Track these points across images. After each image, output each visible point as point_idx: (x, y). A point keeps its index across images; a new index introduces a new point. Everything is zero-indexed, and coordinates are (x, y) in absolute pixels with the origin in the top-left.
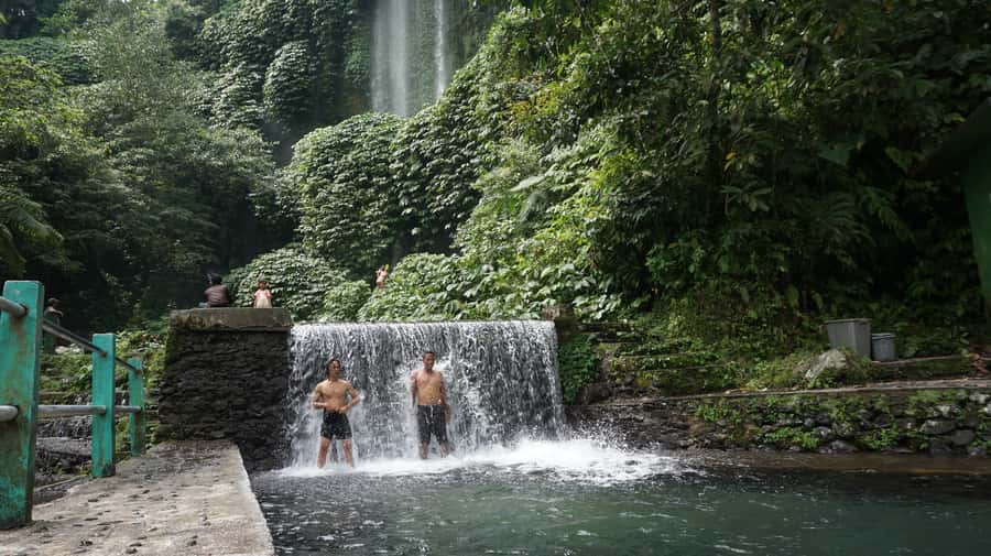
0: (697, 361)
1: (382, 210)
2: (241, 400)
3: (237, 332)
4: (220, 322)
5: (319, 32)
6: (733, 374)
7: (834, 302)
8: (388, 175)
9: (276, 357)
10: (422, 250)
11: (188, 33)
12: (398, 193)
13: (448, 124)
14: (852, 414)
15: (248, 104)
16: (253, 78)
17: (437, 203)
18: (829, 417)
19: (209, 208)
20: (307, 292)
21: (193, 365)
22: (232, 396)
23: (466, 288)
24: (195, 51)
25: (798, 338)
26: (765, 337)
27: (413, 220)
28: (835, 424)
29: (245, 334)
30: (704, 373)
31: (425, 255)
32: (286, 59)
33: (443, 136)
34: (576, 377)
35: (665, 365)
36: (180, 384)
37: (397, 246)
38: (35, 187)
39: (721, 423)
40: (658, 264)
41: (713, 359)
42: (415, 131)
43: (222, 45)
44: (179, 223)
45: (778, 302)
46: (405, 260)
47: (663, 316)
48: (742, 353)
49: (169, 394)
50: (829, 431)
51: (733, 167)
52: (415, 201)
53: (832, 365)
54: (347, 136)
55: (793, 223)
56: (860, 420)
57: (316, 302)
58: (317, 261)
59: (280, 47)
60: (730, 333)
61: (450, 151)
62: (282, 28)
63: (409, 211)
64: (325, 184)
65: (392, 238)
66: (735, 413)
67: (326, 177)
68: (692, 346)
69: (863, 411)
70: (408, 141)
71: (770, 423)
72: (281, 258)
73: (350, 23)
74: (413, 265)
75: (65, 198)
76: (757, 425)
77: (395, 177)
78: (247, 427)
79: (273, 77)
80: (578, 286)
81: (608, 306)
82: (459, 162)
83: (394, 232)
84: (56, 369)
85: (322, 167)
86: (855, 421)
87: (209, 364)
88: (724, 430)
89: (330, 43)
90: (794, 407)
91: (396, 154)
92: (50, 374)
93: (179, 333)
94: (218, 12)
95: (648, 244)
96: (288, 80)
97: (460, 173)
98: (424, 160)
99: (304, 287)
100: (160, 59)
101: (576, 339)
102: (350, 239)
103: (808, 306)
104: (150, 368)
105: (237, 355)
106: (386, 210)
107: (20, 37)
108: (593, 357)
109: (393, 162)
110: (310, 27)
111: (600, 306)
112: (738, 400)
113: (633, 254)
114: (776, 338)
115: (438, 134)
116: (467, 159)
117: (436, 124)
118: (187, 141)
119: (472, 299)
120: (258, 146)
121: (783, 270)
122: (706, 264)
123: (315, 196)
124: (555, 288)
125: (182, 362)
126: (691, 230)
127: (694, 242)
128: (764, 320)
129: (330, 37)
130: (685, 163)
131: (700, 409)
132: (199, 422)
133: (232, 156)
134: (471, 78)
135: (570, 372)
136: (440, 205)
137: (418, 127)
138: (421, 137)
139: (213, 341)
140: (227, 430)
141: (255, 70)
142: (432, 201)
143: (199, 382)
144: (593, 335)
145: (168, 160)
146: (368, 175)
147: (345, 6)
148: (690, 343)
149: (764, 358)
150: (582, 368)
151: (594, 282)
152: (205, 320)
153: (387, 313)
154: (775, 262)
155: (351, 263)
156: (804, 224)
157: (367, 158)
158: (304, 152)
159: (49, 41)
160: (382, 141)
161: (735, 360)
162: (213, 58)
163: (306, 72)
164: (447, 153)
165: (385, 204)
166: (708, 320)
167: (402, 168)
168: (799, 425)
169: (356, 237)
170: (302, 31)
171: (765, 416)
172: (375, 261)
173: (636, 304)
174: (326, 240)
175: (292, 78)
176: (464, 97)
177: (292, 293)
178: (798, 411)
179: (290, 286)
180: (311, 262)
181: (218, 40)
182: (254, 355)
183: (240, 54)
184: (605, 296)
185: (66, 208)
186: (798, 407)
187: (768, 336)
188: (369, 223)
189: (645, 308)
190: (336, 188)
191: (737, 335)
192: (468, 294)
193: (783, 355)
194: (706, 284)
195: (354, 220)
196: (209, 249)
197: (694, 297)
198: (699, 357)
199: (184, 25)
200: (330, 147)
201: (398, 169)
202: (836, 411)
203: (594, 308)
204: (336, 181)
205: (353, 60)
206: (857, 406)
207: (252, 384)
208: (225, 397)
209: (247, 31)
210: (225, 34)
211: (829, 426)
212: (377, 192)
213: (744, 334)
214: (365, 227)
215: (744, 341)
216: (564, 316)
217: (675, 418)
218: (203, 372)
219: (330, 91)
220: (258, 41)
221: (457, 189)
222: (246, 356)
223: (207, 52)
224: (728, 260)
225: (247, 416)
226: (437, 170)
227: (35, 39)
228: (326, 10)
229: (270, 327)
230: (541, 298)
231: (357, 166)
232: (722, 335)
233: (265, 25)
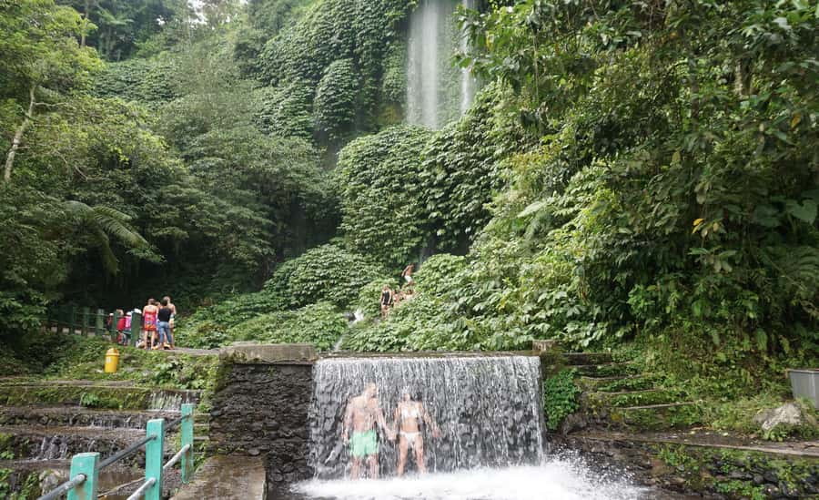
0: (668, 397)
1: (412, 213)
2: (274, 422)
3: (272, 365)
4: (258, 356)
5: (362, 52)
6: (701, 412)
7: (801, 346)
8: (417, 182)
9: (303, 387)
10: (444, 251)
11: (253, 53)
12: (426, 197)
13: (470, 140)
14: (798, 476)
15: (300, 115)
16: (306, 92)
17: (458, 209)
18: (776, 476)
19: (267, 207)
20: (346, 284)
21: (237, 392)
22: (267, 419)
23: (476, 301)
24: (259, 68)
25: (764, 380)
26: (733, 377)
27: (439, 223)
28: (781, 484)
29: (278, 366)
30: (673, 412)
31: (447, 256)
32: (332, 76)
33: (465, 151)
34: (559, 407)
35: (637, 402)
36: (226, 408)
37: (425, 245)
38: (128, 193)
39: (681, 468)
40: (638, 303)
41: (684, 395)
42: (440, 144)
43: (280, 63)
44: (242, 221)
45: (747, 345)
46: (430, 259)
47: (642, 347)
48: (711, 392)
49: (218, 416)
50: (776, 489)
51: (699, 232)
52: (440, 206)
53: (786, 420)
54: (383, 146)
55: (763, 272)
56: (804, 484)
57: (353, 295)
58: (355, 256)
59: (328, 65)
60: (700, 372)
61: (470, 164)
62: (330, 49)
63: (434, 214)
64: (364, 188)
65: (421, 237)
66: (693, 461)
67: (365, 182)
68: (666, 381)
69: (806, 474)
70: (435, 153)
71: (723, 474)
72: (325, 253)
73: (388, 43)
74: (436, 265)
75: (151, 202)
76: (712, 474)
77: (423, 184)
78: (277, 446)
79: (323, 91)
80: (569, 314)
81: (595, 334)
82: (478, 175)
83: (422, 232)
84: (138, 361)
85: (362, 174)
86: (799, 482)
87: (249, 392)
88: (683, 475)
89: (371, 60)
90: (745, 462)
91: (424, 164)
92: (134, 365)
93: (226, 366)
94: (278, 34)
95: (630, 284)
96: (334, 94)
97: (479, 184)
98: (449, 171)
99: (343, 280)
100: (229, 79)
101: (560, 373)
102: (385, 237)
103: (775, 349)
104: (209, 372)
105: (272, 384)
106: (415, 213)
107: (122, 59)
108: (574, 390)
109: (422, 170)
110: (353, 47)
111: (588, 333)
112: (696, 449)
113: (617, 289)
114: (743, 379)
115: (461, 149)
116: (486, 172)
117: (459, 139)
118: (250, 150)
119: (480, 312)
120: (309, 153)
121: (752, 316)
122: (681, 305)
123: (355, 199)
124: (549, 313)
125: (228, 389)
126: (669, 273)
127: (671, 286)
128: (732, 362)
129: (370, 56)
130: (658, 224)
131: (662, 453)
132: (240, 440)
133: (285, 163)
134: (489, 100)
135: (553, 403)
136: (461, 211)
137: (444, 140)
138: (445, 150)
139: (253, 372)
140: (262, 448)
141: (308, 84)
142: (455, 207)
143: (241, 407)
144: (575, 369)
145: (233, 166)
146: (399, 180)
147: (383, 29)
148: (664, 378)
149: (731, 398)
150: (564, 400)
151: (584, 309)
152: (247, 357)
153: (411, 314)
154: (746, 309)
155: (385, 258)
156: (773, 274)
157: (400, 166)
158: (347, 158)
159: (143, 62)
160: (412, 152)
161: (703, 398)
162: (273, 74)
163: (350, 87)
164: (467, 166)
165: (415, 207)
166: (681, 358)
167: (429, 177)
168: (748, 479)
169: (389, 236)
170: (347, 51)
171: (719, 467)
172: (405, 257)
173: (619, 334)
174: (363, 237)
175: (338, 92)
176: (483, 117)
177: (333, 285)
178: (748, 467)
179: (332, 278)
180: (350, 258)
181: (277, 58)
182: (285, 385)
183: (295, 71)
184: (593, 324)
185: (152, 210)
186: (748, 462)
187: (736, 377)
188: (401, 223)
189: (628, 338)
190: (373, 191)
191: (707, 375)
192: (476, 308)
193: (749, 396)
194: (680, 324)
195: (388, 221)
196: (266, 242)
197: (670, 335)
198: (670, 394)
199: (249, 46)
200: (368, 156)
201: (425, 178)
202: (782, 471)
203: (582, 335)
204: (373, 186)
205: (390, 76)
206: (802, 470)
207: (283, 409)
208: (261, 420)
209: (301, 51)
210: (283, 54)
211: (776, 485)
212: (407, 197)
213: (713, 374)
214: (397, 228)
215: (713, 381)
216: (551, 351)
217: (641, 457)
218: (244, 398)
219: (370, 103)
220: (311, 59)
221: (476, 199)
222: (278, 385)
223: (268, 70)
224: (700, 306)
225: (278, 436)
226: (459, 180)
227: (133, 61)
228: (367, 33)
229: (298, 362)
230: (539, 321)
231: (390, 172)
232: (693, 373)
233: (317, 46)
